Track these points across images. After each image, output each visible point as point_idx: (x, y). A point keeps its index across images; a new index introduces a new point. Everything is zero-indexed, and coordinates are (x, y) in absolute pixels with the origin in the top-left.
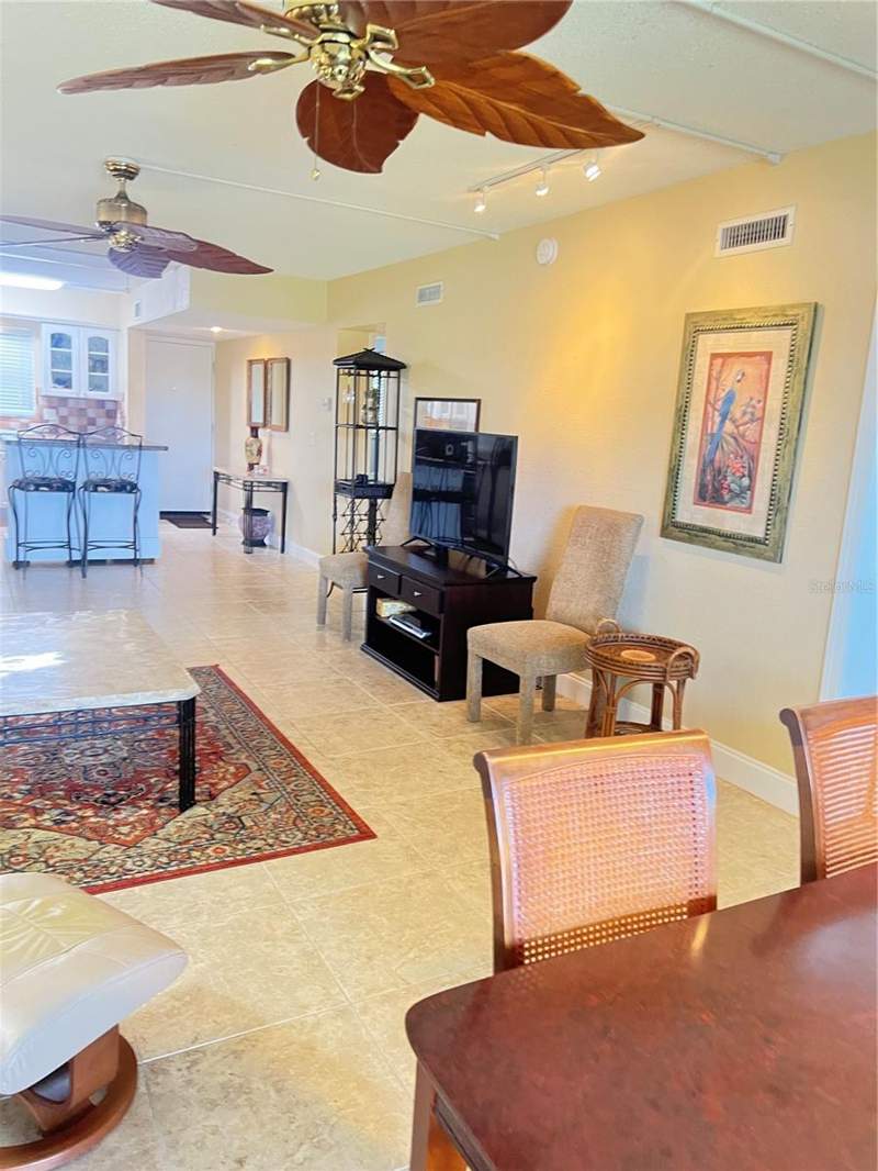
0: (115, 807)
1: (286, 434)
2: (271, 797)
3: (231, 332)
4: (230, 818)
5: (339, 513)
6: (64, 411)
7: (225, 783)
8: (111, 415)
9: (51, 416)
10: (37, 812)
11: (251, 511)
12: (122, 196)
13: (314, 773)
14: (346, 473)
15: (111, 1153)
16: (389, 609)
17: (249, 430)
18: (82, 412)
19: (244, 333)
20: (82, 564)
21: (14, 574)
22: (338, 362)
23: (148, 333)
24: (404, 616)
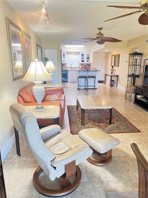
0: (100, 123)
1: (118, 67)
2: (123, 124)
3: (109, 51)
4: (117, 127)
5: (129, 80)
6: (83, 66)
7: (115, 122)
8: (89, 66)
9: (81, 66)
10: (90, 123)
11: (111, 80)
12: (100, 33)
13: (129, 122)
14: (130, 73)
15: (110, 165)
16: (139, 97)
17: (111, 67)
18: (85, 66)
19: (111, 51)
20: (87, 89)
21: (77, 90)
22: (130, 54)
23: (96, 52)
24: (142, 98)
